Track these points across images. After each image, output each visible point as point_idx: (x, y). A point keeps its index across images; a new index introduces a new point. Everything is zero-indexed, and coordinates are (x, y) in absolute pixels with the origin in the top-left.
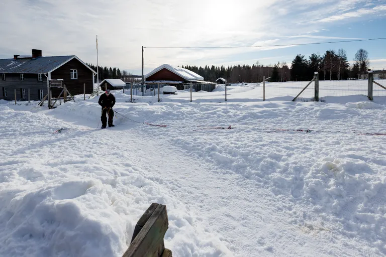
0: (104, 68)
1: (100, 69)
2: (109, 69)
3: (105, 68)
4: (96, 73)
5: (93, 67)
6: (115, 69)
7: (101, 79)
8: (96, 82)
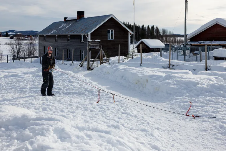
0: (141, 27)
1: (137, 28)
2: (146, 28)
3: (143, 26)
4: (132, 33)
5: (129, 27)
6: (153, 27)
7: (137, 39)
8: (132, 43)
